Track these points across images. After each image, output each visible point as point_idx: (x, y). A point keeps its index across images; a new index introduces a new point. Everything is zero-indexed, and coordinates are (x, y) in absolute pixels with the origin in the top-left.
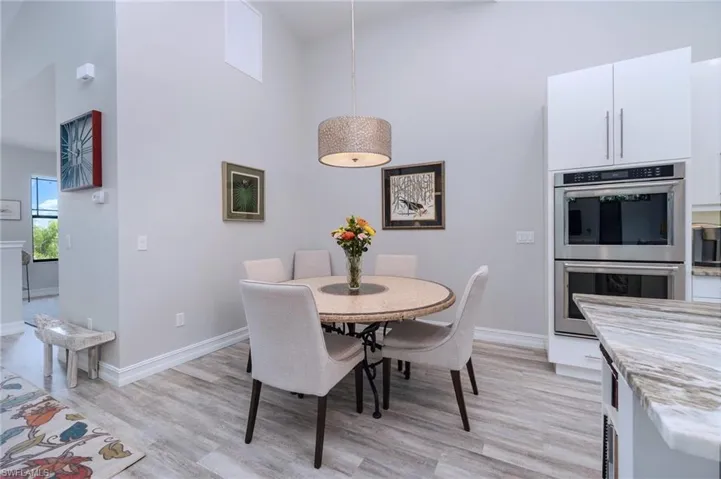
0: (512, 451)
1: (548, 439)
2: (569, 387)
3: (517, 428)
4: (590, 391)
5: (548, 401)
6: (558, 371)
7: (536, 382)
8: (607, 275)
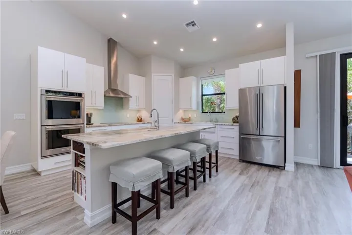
0: (34, 207)
1: (48, 195)
2: (49, 177)
3: (33, 199)
4: (57, 175)
5: (42, 185)
6: (42, 174)
7: (34, 182)
8: (57, 131)
